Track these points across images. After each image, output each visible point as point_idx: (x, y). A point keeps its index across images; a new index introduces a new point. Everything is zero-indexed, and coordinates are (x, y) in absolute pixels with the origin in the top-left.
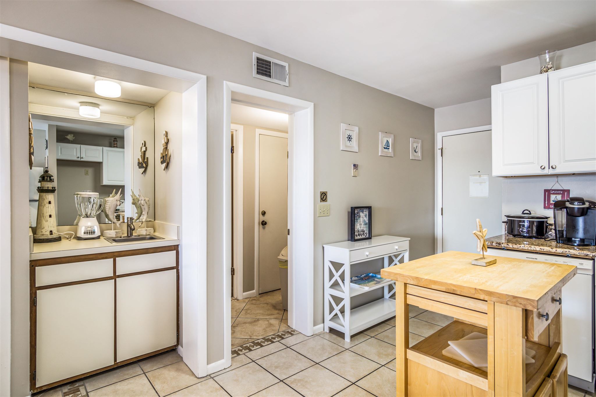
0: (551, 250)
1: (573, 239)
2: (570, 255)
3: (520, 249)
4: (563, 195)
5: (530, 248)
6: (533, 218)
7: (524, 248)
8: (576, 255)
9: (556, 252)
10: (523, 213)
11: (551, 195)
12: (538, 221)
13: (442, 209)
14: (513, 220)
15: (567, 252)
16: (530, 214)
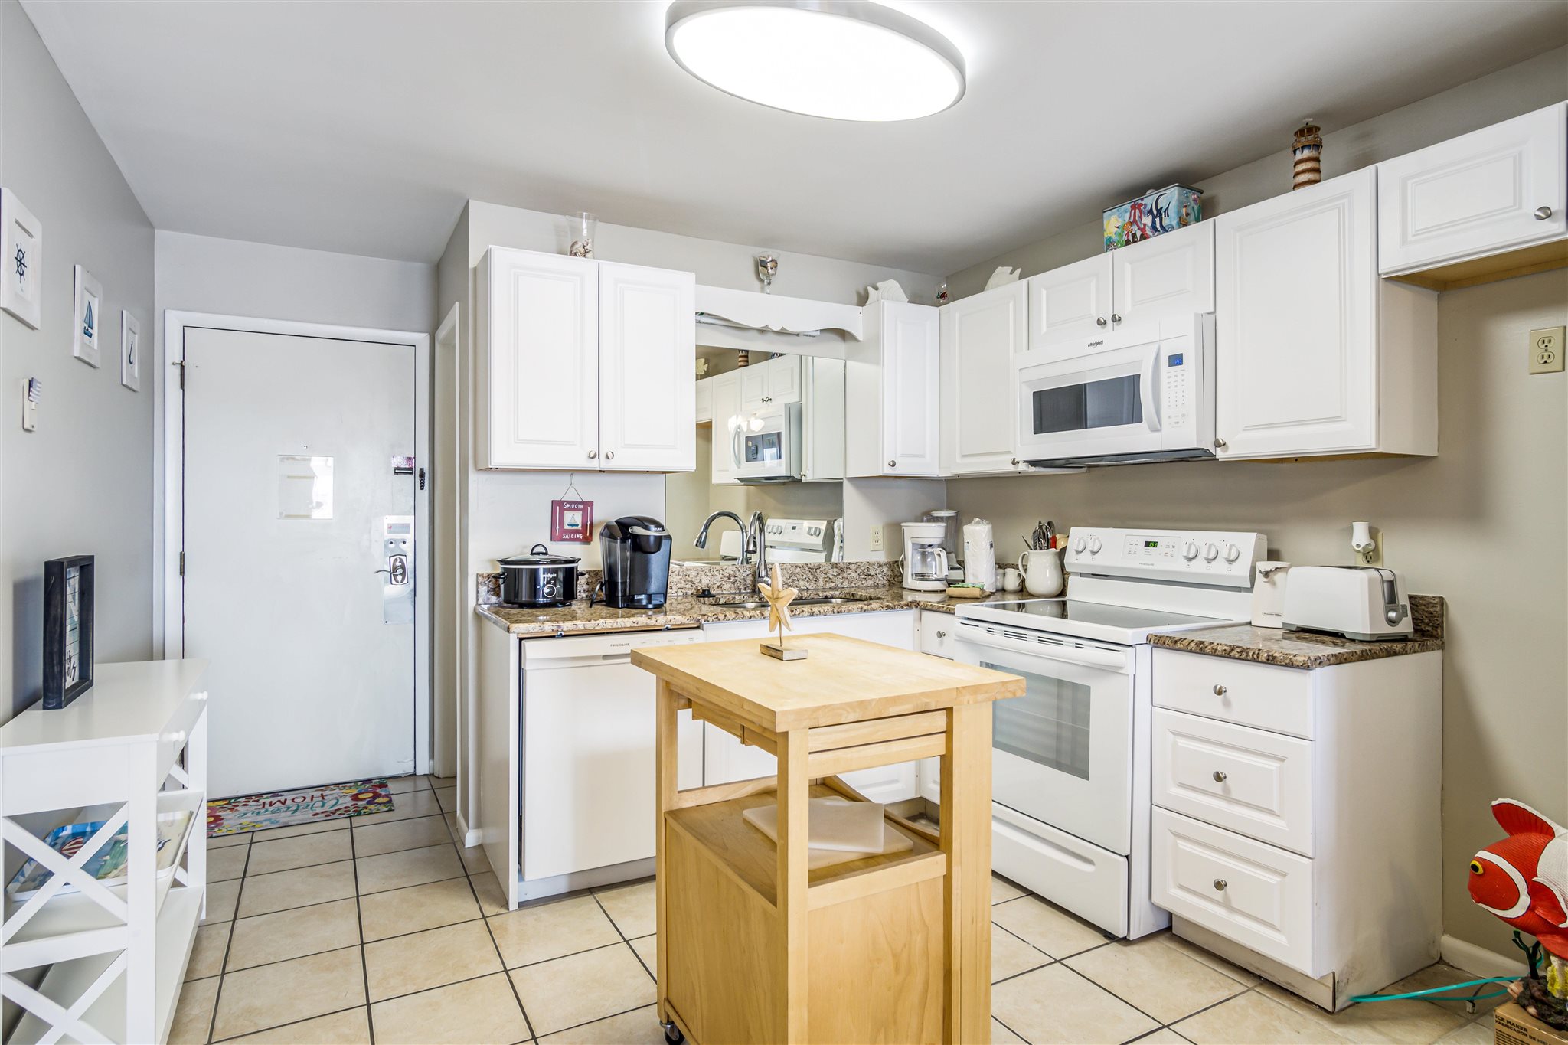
0: (649, 621)
1: (636, 597)
2: (669, 626)
3: (597, 630)
4: (584, 511)
5: (615, 626)
6: (553, 562)
7: (606, 626)
8: (685, 624)
9: (657, 624)
10: (532, 554)
11: (565, 512)
12: (566, 568)
13: (182, 556)
14: (518, 569)
15: (673, 620)
16: (546, 553)
